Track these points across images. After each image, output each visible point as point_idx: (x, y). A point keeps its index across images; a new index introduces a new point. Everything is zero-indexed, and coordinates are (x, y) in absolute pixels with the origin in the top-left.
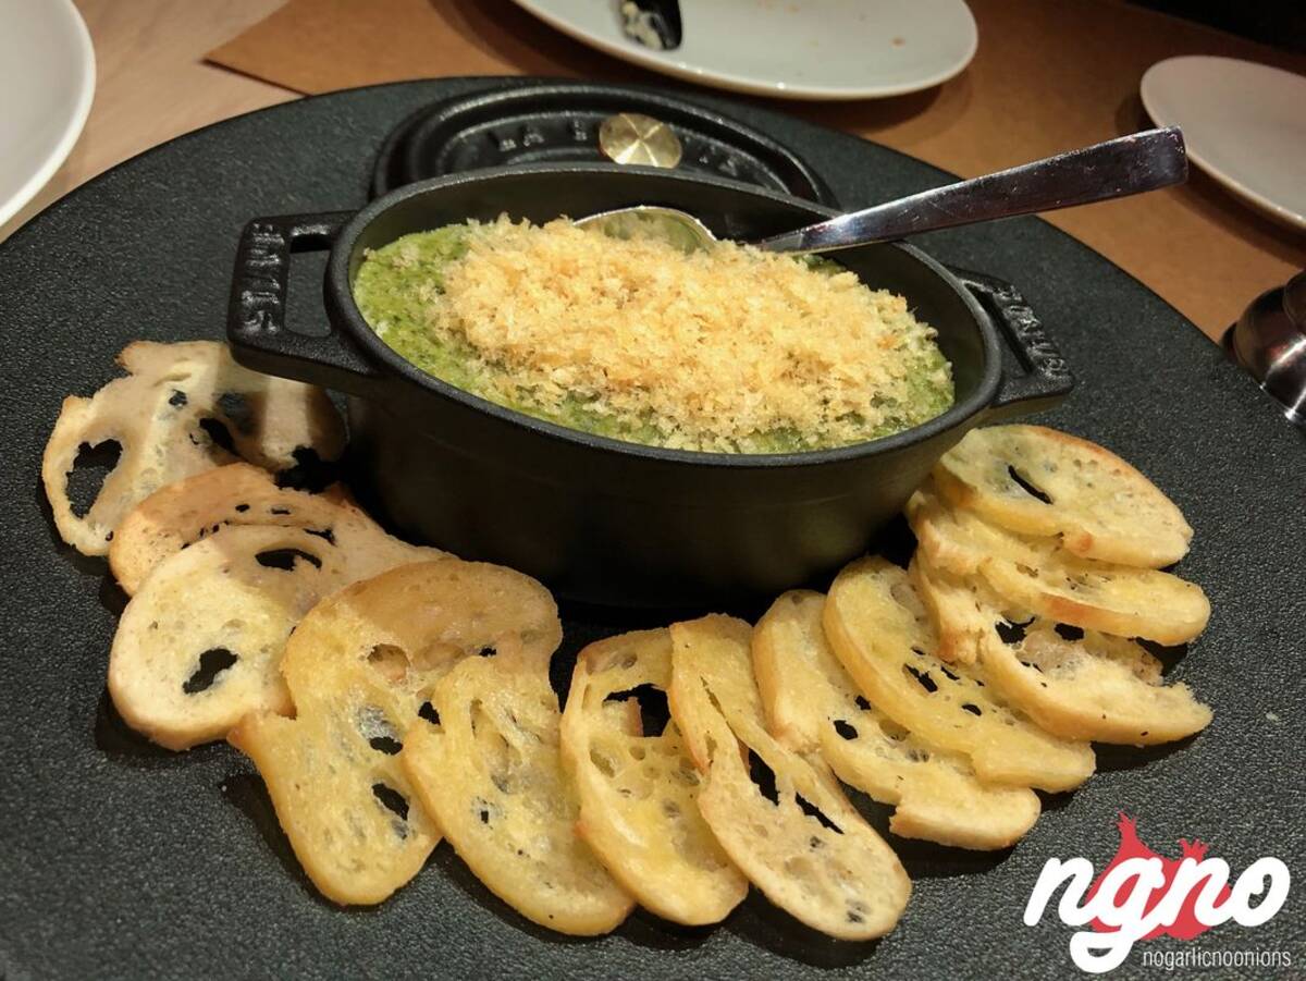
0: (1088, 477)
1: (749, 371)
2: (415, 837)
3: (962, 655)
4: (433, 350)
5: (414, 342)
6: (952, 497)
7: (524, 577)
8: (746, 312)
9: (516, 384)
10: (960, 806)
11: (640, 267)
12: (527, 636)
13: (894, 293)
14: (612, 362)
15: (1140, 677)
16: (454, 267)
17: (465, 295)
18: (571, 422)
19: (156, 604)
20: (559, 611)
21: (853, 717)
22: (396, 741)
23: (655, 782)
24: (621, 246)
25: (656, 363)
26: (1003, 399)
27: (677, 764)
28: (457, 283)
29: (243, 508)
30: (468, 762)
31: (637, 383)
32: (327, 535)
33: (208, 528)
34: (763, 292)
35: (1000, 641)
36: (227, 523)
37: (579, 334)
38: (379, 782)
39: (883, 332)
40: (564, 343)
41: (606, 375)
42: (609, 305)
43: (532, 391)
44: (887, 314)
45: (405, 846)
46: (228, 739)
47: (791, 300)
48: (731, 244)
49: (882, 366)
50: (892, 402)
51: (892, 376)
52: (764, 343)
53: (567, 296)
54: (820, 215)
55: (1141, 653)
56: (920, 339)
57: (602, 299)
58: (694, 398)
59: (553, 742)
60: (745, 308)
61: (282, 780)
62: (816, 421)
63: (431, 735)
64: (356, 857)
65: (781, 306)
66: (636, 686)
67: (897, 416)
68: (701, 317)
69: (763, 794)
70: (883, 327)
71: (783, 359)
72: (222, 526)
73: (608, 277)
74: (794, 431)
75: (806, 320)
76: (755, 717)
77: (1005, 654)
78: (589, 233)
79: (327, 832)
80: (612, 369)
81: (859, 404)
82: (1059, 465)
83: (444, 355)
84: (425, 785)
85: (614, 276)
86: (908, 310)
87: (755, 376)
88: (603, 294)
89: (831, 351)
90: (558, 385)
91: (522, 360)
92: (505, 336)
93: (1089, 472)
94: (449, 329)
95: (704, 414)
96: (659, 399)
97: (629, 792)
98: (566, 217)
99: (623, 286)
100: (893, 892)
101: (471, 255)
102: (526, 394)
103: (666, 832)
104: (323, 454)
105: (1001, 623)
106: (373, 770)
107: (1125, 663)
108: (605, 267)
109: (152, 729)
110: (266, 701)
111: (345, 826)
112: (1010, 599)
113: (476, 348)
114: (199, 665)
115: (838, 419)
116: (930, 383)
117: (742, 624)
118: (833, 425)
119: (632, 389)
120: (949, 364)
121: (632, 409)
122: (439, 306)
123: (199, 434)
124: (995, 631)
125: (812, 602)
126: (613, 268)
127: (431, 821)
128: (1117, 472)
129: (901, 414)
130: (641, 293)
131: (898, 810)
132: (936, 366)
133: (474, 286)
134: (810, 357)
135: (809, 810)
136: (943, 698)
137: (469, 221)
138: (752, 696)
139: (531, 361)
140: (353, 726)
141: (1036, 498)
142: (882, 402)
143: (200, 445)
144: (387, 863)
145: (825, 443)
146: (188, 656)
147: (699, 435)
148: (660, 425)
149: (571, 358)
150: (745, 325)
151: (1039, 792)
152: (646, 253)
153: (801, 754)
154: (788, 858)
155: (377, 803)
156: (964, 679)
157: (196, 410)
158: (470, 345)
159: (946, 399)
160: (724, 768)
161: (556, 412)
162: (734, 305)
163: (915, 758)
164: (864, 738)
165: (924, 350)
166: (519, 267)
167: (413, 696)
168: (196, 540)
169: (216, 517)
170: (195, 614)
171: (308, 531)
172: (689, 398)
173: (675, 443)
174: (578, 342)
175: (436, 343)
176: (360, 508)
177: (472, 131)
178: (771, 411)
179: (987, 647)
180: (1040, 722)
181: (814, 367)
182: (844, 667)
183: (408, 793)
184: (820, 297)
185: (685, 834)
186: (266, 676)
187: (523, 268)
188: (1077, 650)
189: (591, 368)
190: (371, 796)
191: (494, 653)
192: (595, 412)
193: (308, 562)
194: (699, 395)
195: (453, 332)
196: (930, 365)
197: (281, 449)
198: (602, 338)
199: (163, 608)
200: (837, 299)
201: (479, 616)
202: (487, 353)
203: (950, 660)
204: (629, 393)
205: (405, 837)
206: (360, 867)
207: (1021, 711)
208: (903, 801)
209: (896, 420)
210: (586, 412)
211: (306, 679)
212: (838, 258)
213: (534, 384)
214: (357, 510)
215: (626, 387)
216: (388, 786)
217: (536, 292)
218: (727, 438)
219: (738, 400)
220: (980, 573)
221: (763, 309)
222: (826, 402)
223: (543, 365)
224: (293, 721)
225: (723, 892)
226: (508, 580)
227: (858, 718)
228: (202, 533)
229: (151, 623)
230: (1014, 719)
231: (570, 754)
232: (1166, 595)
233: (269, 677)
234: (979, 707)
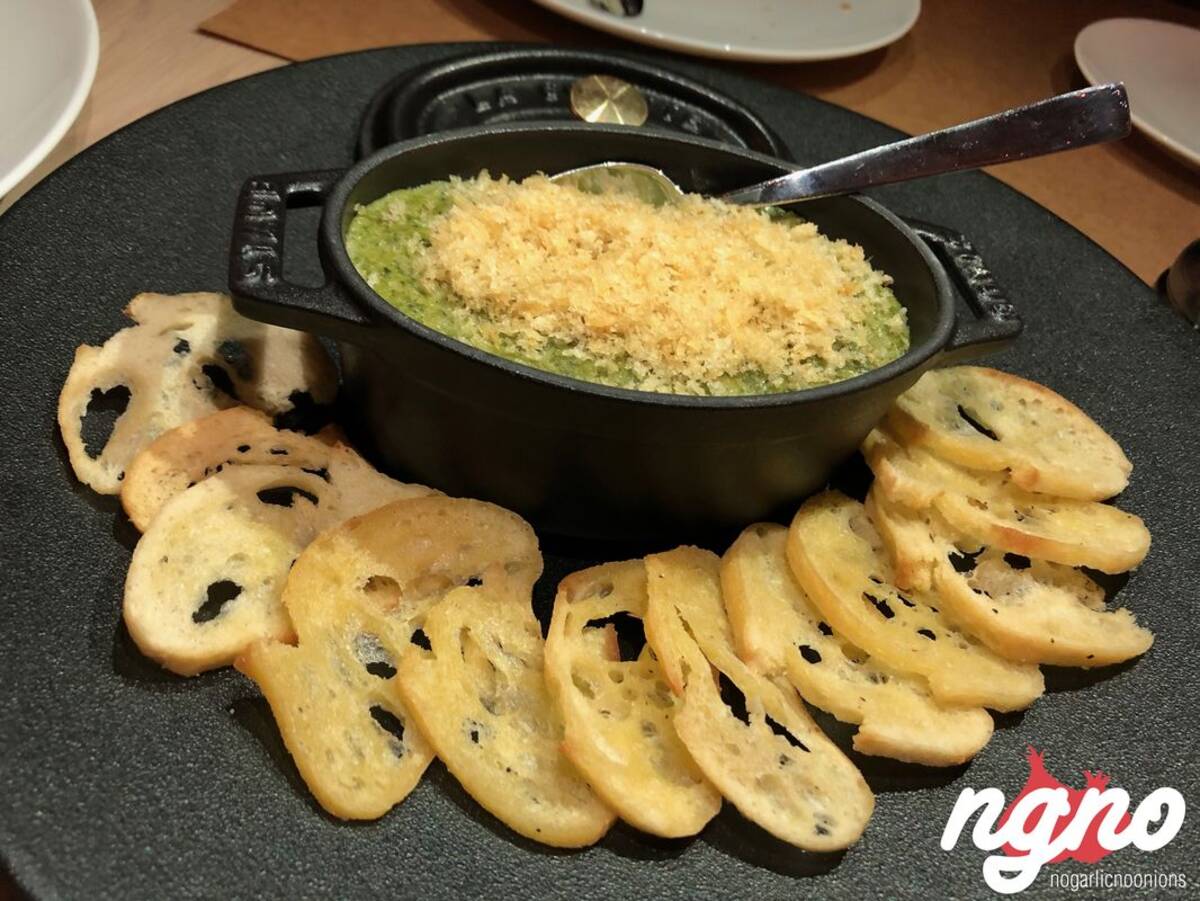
0: (1033, 415)
1: (718, 318)
2: (410, 756)
3: (917, 583)
4: (421, 300)
5: (403, 293)
6: (906, 434)
7: (508, 513)
8: (715, 261)
9: (500, 330)
10: (918, 725)
11: (614, 219)
12: (509, 567)
13: (851, 243)
14: (589, 309)
15: (1084, 603)
16: (439, 221)
17: (450, 248)
18: (552, 367)
19: (166, 539)
20: (540, 544)
21: (816, 642)
22: (390, 666)
23: (633, 704)
24: (595, 200)
25: (631, 311)
26: (957, 342)
27: (653, 686)
28: (442, 236)
29: (244, 449)
30: (458, 686)
31: (613, 330)
32: (323, 473)
33: (212, 468)
34: (731, 242)
35: (954, 570)
36: (229, 462)
37: (558, 284)
38: (376, 704)
39: (842, 280)
40: (543, 292)
41: (584, 322)
42: (584, 255)
43: (514, 338)
44: (846, 262)
45: (401, 765)
46: (235, 665)
47: (756, 249)
48: (697, 198)
49: (843, 311)
50: (853, 346)
51: (852, 321)
52: (731, 291)
53: (545, 248)
54: (782, 170)
55: (1085, 581)
56: (876, 286)
57: (578, 250)
58: (667, 344)
59: (538, 666)
60: (714, 258)
61: (286, 703)
62: (782, 364)
63: (424, 661)
64: (355, 775)
65: (747, 256)
66: (612, 614)
67: (857, 358)
68: (671, 266)
69: (735, 715)
70: (843, 275)
71: (750, 305)
72: (226, 466)
73: (584, 229)
74: (761, 374)
75: (769, 269)
76: (725, 643)
77: (958, 582)
78: (565, 189)
79: (329, 752)
80: (590, 317)
81: (822, 348)
82: (1005, 403)
83: (432, 305)
84: (419, 708)
85: (589, 228)
86: (865, 259)
87: (723, 322)
88: (579, 245)
89: (795, 298)
90: (539, 332)
91: (504, 309)
92: (488, 286)
93: (1033, 410)
94: (436, 280)
95: (676, 358)
96: (633, 345)
97: (608, 713)
98: (542, 173)
99: (598, 238)
100: (857, 806)
101: (455, 210)
102: (509, 341)
103: (645, 750)
104: (317, 398)
105: (954, 553)
106: (371, 694)
107: (1070, 590)
108: (580, 220)
109: (164, 656)
110: (269, 629)
111: (345, 747)
112: (963, 531)
113: (461, 298)
114: (206, 596)
115: (803, 362)
116: (887, 328)
117: (710, 555)
118: (797, 368)
119: (608, 335)
120: (905, 310)
121: (608, 354)
122: (425, 258)
123: (201, 379)
124: (948, 561)
125: (776, 536)
126: (588, 221)
127: (424, 741)
128: (1060, 410)
129: (860, 357)
130: (615, 245)
131: (860, 729)
132: (893, 312)
133: (458, 239)
134: (775, 303)
135: (778, 730)
136: (901, 623)
137: (452, 177)
138: (721, 622)
139: (512, 309)
140: (351, 653)
141: (984, 436)
142: (843, 346)
143: (203, 390)
144: (384, 781)
145: (791, 386)
146: (196, 587)
147: (672, 379)
148: (635, 369)
149: (551, 306)
150: (713, 274)
151: (992, 712)
152: (619, 206)
153: (769, 677)
154: (759, 775)
155: (373, 724)
156: (919, 606)
157: (199, 357)
158: (456, 294)
159: (902, 343)
160: (698, 691)
161: (538, 357)
162: (703, 255)
163: (874, 680)
164: (828, 662)
165: (880, 296)
166: (500, 220)
167: (406, 624)
168: (200, 480)
169: (220, 457)
170: (202, 548)
171: (305, 470)
172: (662, 343)
173: (649, 386)
174: (557, 291)
175: (423, 293)
176: (353, 448)
177: (451, 93)
178: (738, 356)
179: (941, 576)
180: (992, 647)
181: (779, 313)
182: (806, 596)
183: (403, 714)
184: (783, 247)
185: (661, 752)
186: (269, 606)
187: (504, 221)
188: (1025, 578)
189: (569, 316)
190: (369, 718)
191: (480, 583)
192: (574, 357)
193: (306, 499)
194: (671, 341)
195: (439, 282)
196: (886, 311)
197: (278, 393)
198: (580, 288)
199: (172, 543)
200: (799, 248)
201: (465, 548)
202: (472, 303)
203: (906, 589)
204: (605, 339)
205: (400, 756)
206: (359, 784)
207: (974, 637)
208: (865, 721)
209: (856, 362)
210: (565, 357)
211: (307, 608)
212: (798, 210)
213: (516, 331)
214: (351, 450)
215: (602, 333)
216: (384, 707)
217: (516, 244)
218: (698, 381)
219: (708, 345)
220: (933, 507)
221: (731, 258)
222: (790, 346)
223: (524, 313)
224: (295, 648)
225: (698, 807)
226: (492, 515)
227: (821, 643)
228: (206, 473)
229: (161, 557)
230: (966, 643)
231: (554, 678)
232: (1108, 526)
233: (272, 607)
234: (934, 632)
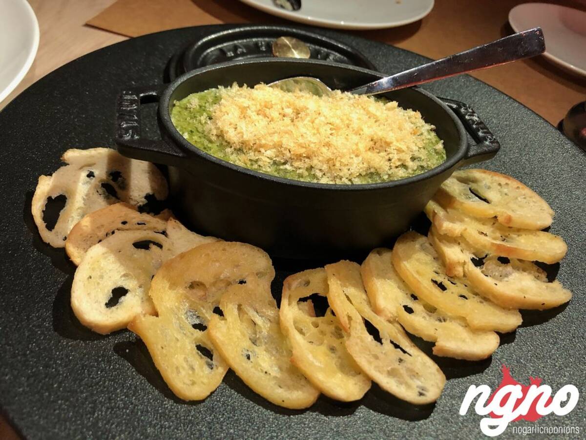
0: (505, 190)
1: (354, 147)
2: (217, 368)
3: (456, 273)
4: (210, 145)
5: (201, 142)
6: (446, 200)
7: (256, 248)
8: (351, 121)
9: (249, 158)
10: (464, 341)
11: (300, 103)
12: (259, 274)
13: (414, 110)
14: (292, 146)
15: (537, 279)
16: (216, 107)
17: (223, 118)
18: (276, 174)
19: (90, 268)
20: (273, 263)
21: (411, 304)
22: (204, 325)
23: (325, 337)
24: (290, 94)
25: (312, 145)
26: (471, 153)
27: (334, 328)
28: (218, 113)
29: (124, 223)
30: (238, 333)
31: (304, 155)
32: (164, 233)
33: (109, 232)
34: (358, 111)
35: (474, 266)
36: (118, 229)
37: (276, 134)
38: (198, 344)
39: (412, 128)
40: (269, 138)
41: (290, 152)
42: (287, 120)
43: (256, 161)
44: (413, 120)
45: (213, 373)
46: (128, 327)
47: (370, 115)
48: (339, 92)
49: (414, 142)
50: (419, 159)
51: (418, 147)
52: (360, 134)
53: (268, 118)
54: (379, 77)
55: (537, 269)
56: (428, 131)
57: (284, 118)
58: (330, 161)
59: (277, 323)
60: (350, 119)
61: (155, 345)
62: (387, 168)
63: (221, 321)
64: (191, 379)
65: (365, 118)
66: (311, 294)
67: (422, 164)
68: (330, 124)
69: (375, 340)
70: (412, 125)
71: (369, 141)
72: (116, 231)
73: (286, 108)
74: (378, 174)
75: (377, 123)
76: (367, 306)
77: (477, 271)
78: (275, 89)
79: (177, 368)
80: (292, 149)
81: (405, 160)
82: (491, 186)
83: (214, 147)
84: (220, 344)
85: (288, 107)
86: (422, 118)
87: (357, 149)
88: (284, 116)
89: (391, 137)
90: (268, 158)
91: (250, 147)
92: (242, 137)
93: (505, 188)
94: (216, 135)
95: (336, 167)
96: (315, 162)
97: (312, 342)
98: (263, 83)
99: (293, 112)
100: (438, 381)
101: (223, 101)
102: (254, 163)
103: (332, 362)
104: (158, 197)
105: (473, 258)
106: (195, 339)
107: (530, 273)
108: (284, 103)
109: (93, 325)
110: (143, 310)
111: (185, 365)
112: (476, 247)
113: (229, 143)
114: (111, 295)
115: (397, 167)
116: (435, 150)
117: (355, 264)
118: (394, 170)
119: (302, 158)
120: (442, 141)
121: (303, 167)
122: (210, 125)
123: (100, 191)
124: (471, 262)
125: (387, 256)
126: (288, 104)
127: (224, 360)
128: (518, 188)
129: (424, 164)
130: (302, 115)
131: (436, 344)
132: (437, 143)
133: (226, 115)
134: (381, 140)
135: (397, 346)
136: (450, 293)
137: (219, 87)
138: (364, 296)
139: (255, 147)
140: (184, 319)
141: (483, 201)
142: (415, 159)
143: (102, 196)
144: (205, 381)
145: (391, 179)
146: (106, 291)
147: (334, 178)
148: (316, 174)
149: (273, 145)
150: (350, 126)
151: (498, 333)
152: (302, 96)
153: (390, 321)
154: (389, 368)
155: (198, 353)
156: (458, 284)
157: (99, 180)
158: (226, 141)
159: (443, 157)
160: (356, 329)
161: (269, 170)
162: (345, 118)
163: (440, 321)
164: (417, 313)
165: (431, 135)
166: (246, 105)
167: (210, 304)
168: (104, 238)
169: (113, 227)
170: (107, 271)
171: (155, 232)
172: (328, 160)
173: (324, 181)
174: (276, 138)
175: (211, 142)
176: (178, 220)
177: (213, 49)
178: (365, 165)
179: (468, 269)
180: (496, 302)
181: (383, 144)
182: (404, 281)
183: (212, 348)
184: (382, 113)
185: (340, 361)
186: (142, 298)
187: (247, 106)
188: (509, 268)
189: (282, 149)
190: (195, 350)
191: (245, 282)
192: (286, 169)
193: (156, 246)
194: (333, 159)
195: (218, 136)
196: (434, 142)
197: (139, 195)
198: (287, 136)
199: (93, 269)
200: (390, 113)
201: (237, 266)
202: (235, 145)
203: (452, 276)
204: (301, 160)
205: (212, 368)
206: (193, 383)
207: (486, 297)
208: (438, 340)
209: (422, 167)
210: (282, 169)
211: (162, 298)
212: (385, 97)
213: (257, 158)
214: (177, 221)
215: (299, 157)
216: (202, 345)
217: (254, 116)
218: (347, 178)
219: (351, 161)
220: (462, 236)
221: (359, 119)
222: (390, 160)
223: (261, 149)
224: (157, 318)
225: (360, 386)
226: (248, 249)
227: (413, 304)
228: (107, 235)
229: (88, 276)
230: (483, 301)
231: (285, 327)
232: (546, 242)
233: (144, 299)
234: (466, 296)
